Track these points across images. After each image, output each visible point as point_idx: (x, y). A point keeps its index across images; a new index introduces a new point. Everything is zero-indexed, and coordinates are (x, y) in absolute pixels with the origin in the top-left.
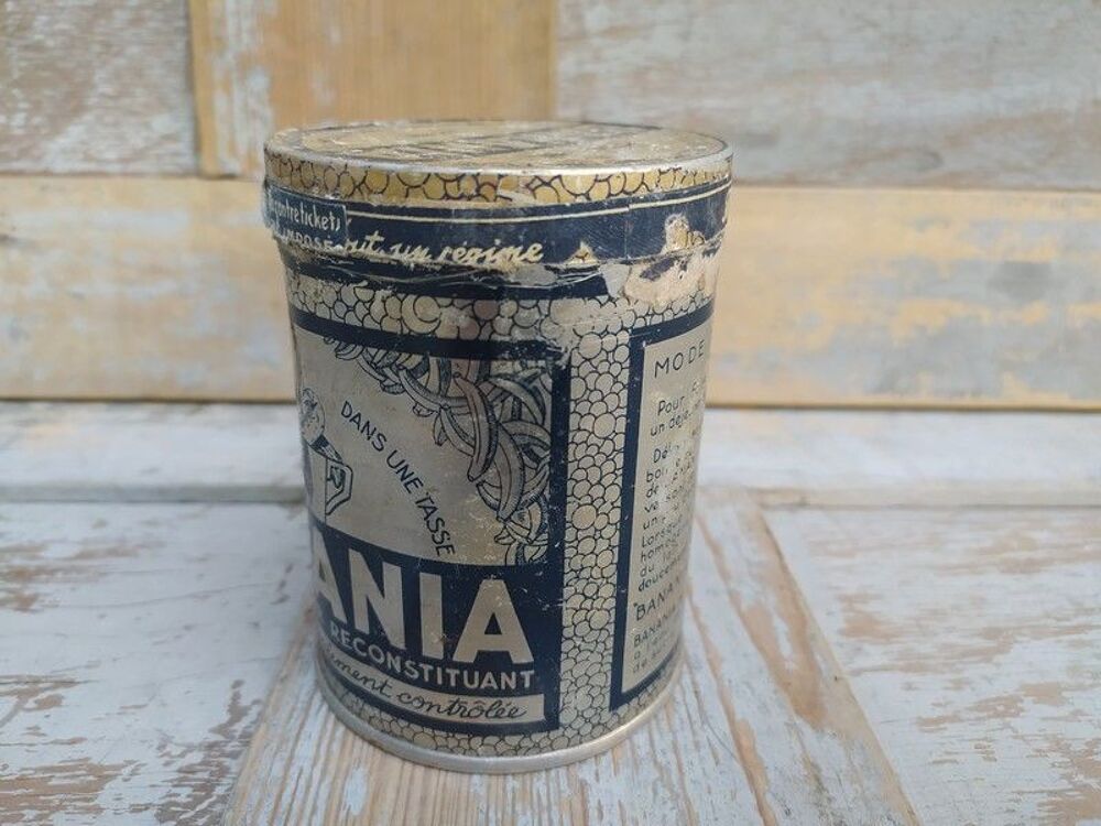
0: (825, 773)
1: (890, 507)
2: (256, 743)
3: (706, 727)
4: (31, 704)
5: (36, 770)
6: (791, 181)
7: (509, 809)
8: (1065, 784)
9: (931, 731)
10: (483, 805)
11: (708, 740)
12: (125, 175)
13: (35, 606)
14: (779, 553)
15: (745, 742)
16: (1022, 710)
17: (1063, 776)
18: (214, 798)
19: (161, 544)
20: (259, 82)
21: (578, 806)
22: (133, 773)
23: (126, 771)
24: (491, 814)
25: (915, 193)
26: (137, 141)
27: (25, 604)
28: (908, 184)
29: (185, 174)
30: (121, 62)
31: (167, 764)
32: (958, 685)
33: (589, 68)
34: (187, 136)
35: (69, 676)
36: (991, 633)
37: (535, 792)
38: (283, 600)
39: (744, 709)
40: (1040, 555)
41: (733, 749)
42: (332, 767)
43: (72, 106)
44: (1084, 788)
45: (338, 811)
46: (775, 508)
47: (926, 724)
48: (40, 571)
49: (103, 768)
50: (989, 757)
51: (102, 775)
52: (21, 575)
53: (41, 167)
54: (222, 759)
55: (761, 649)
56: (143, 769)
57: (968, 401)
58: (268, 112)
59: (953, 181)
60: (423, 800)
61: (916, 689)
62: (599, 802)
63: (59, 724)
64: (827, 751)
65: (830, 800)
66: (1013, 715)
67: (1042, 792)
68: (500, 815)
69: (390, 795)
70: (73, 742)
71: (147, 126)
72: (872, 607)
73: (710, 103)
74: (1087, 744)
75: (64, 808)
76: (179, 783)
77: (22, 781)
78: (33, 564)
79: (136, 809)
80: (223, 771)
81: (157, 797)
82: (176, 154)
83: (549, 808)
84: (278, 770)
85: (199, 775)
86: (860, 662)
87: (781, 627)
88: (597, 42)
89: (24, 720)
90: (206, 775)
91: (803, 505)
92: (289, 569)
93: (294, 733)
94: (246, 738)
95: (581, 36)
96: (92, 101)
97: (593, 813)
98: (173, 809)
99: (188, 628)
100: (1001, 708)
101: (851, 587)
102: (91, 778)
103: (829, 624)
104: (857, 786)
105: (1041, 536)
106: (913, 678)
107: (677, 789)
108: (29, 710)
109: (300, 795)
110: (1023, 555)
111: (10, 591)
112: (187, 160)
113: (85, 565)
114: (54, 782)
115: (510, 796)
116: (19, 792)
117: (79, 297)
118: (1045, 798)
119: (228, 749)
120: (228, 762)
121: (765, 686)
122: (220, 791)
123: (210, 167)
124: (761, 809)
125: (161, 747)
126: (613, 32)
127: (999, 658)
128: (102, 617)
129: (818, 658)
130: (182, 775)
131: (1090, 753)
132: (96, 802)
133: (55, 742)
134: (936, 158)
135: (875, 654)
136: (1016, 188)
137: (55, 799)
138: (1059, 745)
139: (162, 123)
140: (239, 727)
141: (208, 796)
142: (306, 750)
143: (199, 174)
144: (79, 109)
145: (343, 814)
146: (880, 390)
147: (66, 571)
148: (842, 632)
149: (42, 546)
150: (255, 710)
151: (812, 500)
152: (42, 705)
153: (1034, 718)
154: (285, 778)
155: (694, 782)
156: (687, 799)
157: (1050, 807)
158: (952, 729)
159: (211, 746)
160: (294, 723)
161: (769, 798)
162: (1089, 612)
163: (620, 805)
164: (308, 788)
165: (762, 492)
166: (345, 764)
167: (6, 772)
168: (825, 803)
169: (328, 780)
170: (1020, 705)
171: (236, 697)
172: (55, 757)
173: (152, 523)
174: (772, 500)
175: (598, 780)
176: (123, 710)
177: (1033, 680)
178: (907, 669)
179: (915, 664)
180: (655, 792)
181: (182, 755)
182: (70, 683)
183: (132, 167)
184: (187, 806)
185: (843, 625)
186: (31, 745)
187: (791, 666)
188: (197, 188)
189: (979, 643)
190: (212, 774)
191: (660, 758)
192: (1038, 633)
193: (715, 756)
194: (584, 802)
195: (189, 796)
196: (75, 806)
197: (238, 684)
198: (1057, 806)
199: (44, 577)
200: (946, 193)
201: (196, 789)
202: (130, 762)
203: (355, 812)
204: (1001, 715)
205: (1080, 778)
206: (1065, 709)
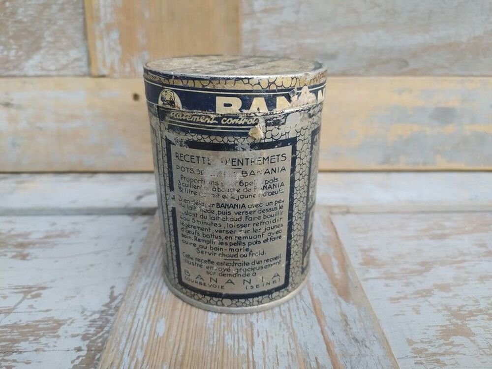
0: (350, 318)
1: (384, 213)
2: (121, 309)
3: (302, 301)
4: (29, 296)
5: (33, 322)
6: (344, 74)
7: (222, 333)
8: (447, 323)
9: (394, 303)
10: (212, 332)
11: (303, 306)
12: (59, 76)
13: (28, 258)
14: (336, 232)
15: (317, 307)
16: (433, 294)
17: (447, 320)
18: (104, 332)
19: (79, 232)
20: (115, 35)
21: (249, 332)
22: (72, 323)
23: (69, 322)
24: (215, 335)
25: (397, 78)
26: (64, 61)
27: (24, 257)
28: (394, 75)
29: (84, 75)
30: (56, 27)
31: (85, 319)
32: (408, 285)
33: (256, 27)
34: (85, 59)
35: (43, 285)
36: (423, 264)
37: (232, 327)
38: (130, 254)
39: (317, 293)
40: (447, 231)
41: (312, 309)
42: (151, 319)
43: (35, 47)
44: (455, 324)
45: (154, 335)
46: (336, 214)
47: (392, 300)
48: (29, 244)
49: (60, 321)
50: (418, 313)
51: (59, 323)
52: (21, 245)
53: (22, 73)
54: (107, 317)
55: (326, 270)
56: (75, 321)
57: (421, 167)
58: (119, 48)
59: (414, 73)
60: (188, 330)
61: (390, 286)
62: (258, 330)
63: (41, 304)
64: (350, 310)
65: (350, 329)
66: (428, 296)
67: (437, 326)
68: (218, 335)
69: (175, 328)
70: (47, 311)
71: (67, 55)
72: (373, 254)
73: (308, 41)
74: (458, 307)
75: (45, 336)
76: (90, 326)
77: (27, 326)
78: (27, 241)
79: (74, 336)
80: (108, 321)
81: (81, 331)
82: (80, 67)
83: (238, 333)
84: (130, 319)
85: (98, 323)
86: (367, 276)
87: (335, 261)
88: (259, 15)
89: (27, 303)
90: (101, 323)
91: (348, 212)
92: (133, 241)
93: (136, 306)
94: (117, 308)
95: (252, 13)
96: (44, 44)
97: (255, 334)
98: (88, 336)
99: (92, 265)
100: (424, 293)
101: (366, 245)
102: (55, 325)
103: (355, 260)
104: (362, 324)
105: (447, 224)
106: (388, 282)
107: (289, 325)
108: (29, 299)
109: (139, 329)
110: (439, 232)
111: (18, 252)
112: (85, 69)
113: (47, 241)
114: (40, 326)
115: (222, 328)
116: (26, 330)
117: (41, 128)
118: (439, 328)
119: (110, 312)
120: (109, 317)
121: (327, 285)
122: (106, 329)
123: (95, 72)
124: (322, 332)
125: (82, 312)
126: (266, 11)
127: (425, 274)
128: (57, 261)
129: (349, 273)
130: (91, 323)
131: (460, 311)
132: (57, 334)
133: (40, 311)
134: (406, 63)
135: (373, 273)
136: (442, 75)
137: (41, 333)
138: (447, 308)
139: (74, 54)
140: (114, 304)
141: (102, 331)
142: (141, 312)
143: (90, 75)
144: (38, 48)
145: (156, 336)
146: (384, 163)
147: (40, 243)
148: (361, 264)
149: (30, 234)
150: (120, 297)
151: (352, 210)
152: (34, 297)
153: (438, 298)
154: (133, 323)
155: (296, 322)
156: (293, 328)
157: (441, 332)
158: (404, 302)
159: (102, 312)
160: (136, 302)
161: (326, 328)
162: (465, 255)
163: (266, 331)
164: (142, 325)
165: (330, 207)
166: (156, 317)
167: (21, 323)
168: (349, 330)
169: (150, 323)
170: (432, 292)
171: (112, 293)
172: (40, 316)
173: (75, 223)
174: (334, 210)
175: (257, 322)
176: (66, 299)
177: (439, 282)
178: (386, 279)
179: (390, 277)
180: (280, 326)
181: (91, 315)
182: (44, 288)
183: (62, 73)
184: (94, 335)
185: (361, 261)
186: (30, 312)
187: (338, 277)
188: (90, 81)
189: (419, 268)
190: (103, 322)
191: (283, 313)
192: (443, 263)
193: (305, 312)
194: (252, 330)
195: (95, 331)
196: (49, 336)
197: (113, 287)
198: (443, 331)
199: (31, 246)
200: (411, 78)
201: (97, 328)
202: (70, 318)
203: (161, 335)
204: (424, 296)
205: (454, 320)
206: (451, 294)
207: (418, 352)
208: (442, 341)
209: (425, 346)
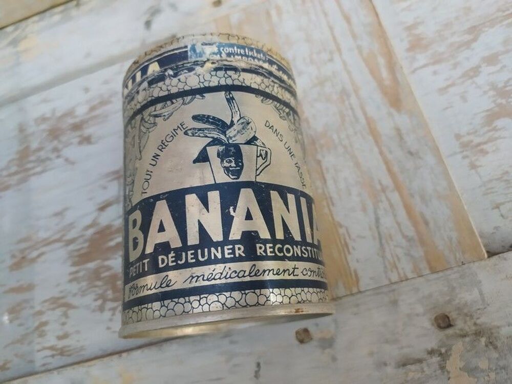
0: (403, 132)
8: (493, 105)
9: (443, 95)
14: (377, 15)
16: (481, 72)
17: (492, 102)
32: (455, 66)
36: (472, 30)
44: (500, 105)
47: (441, 91)
50: (465, 100)
61: (438, 73)
65: (405, 142)
66: (477, 76)
67: (483, 111)
72: (419, 30)
74: (504, 82)
86: (416, 65)
87: (381, 61)
100: (472, 74)
106: (437, 67)
127: (473, 45)
129: (398, 75)
131: (505, 87)
135: (421, 58)
138: (493, 86)
148: (407, 50)
153: (487, 75)
157: (486, 118)
158: (451, 91)
170: (480, 69)
177: (487, 53)
178: (434, 63)
179: (437, 60)
185: (407, 45)
187: (387, 82)
204: (471, 77)
205: (499, 101)
206: (498, 67)
207: (465, 146)
208: (486, 129)
209: (471, 137)
